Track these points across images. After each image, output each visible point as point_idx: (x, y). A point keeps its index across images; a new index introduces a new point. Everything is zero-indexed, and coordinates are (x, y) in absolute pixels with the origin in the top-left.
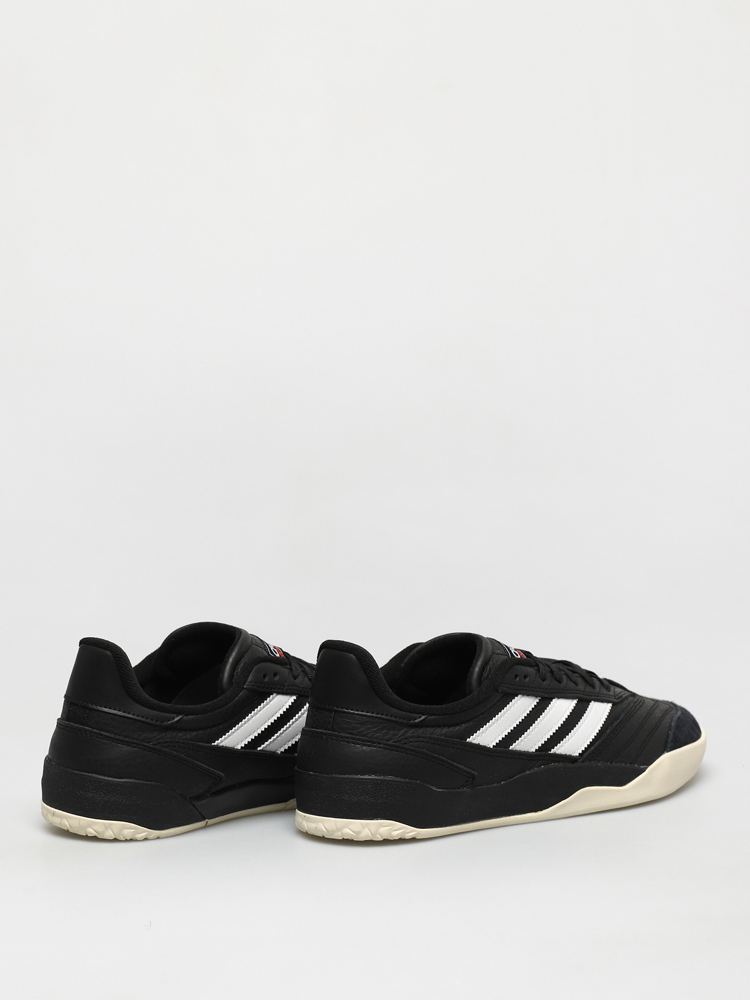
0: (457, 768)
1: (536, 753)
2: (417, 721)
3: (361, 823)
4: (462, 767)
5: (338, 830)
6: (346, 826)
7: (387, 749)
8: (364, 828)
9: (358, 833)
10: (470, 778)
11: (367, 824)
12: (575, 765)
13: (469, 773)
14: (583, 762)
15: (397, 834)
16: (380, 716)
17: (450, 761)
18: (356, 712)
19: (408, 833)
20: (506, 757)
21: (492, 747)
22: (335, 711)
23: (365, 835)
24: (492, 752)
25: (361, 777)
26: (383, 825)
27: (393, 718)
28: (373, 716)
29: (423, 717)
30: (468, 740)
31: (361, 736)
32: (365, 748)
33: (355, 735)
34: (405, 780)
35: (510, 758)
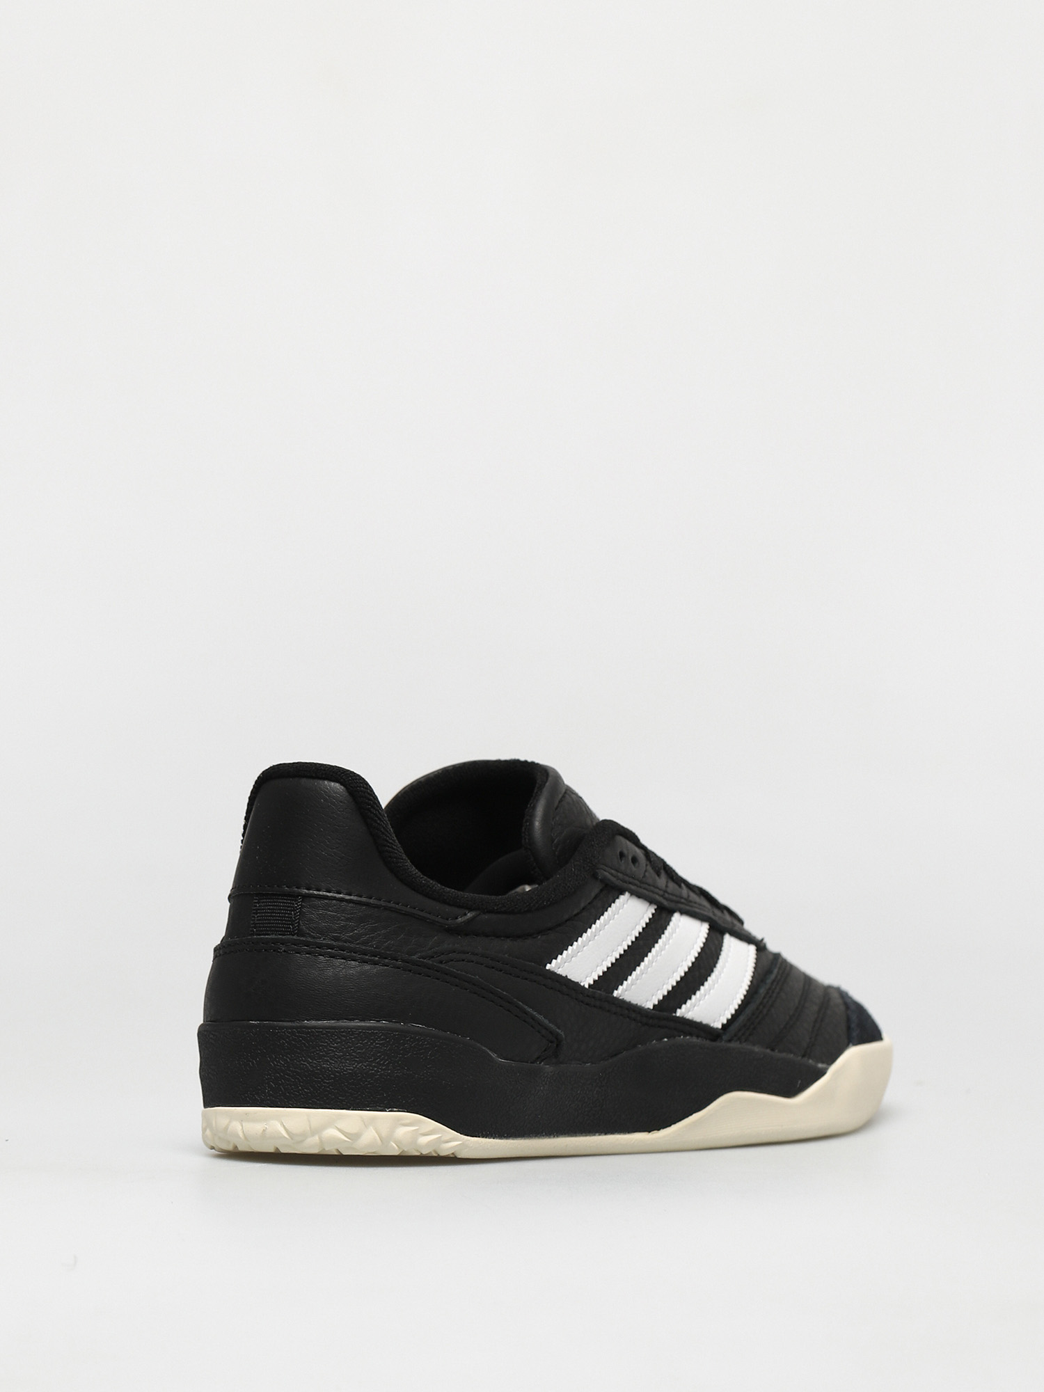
0: (533, 1018)
1: (654, 1012)
2: (460, 920)
3: (361, 1117)
4: (541, 1017)
5: (314, 1132)
6: (330, 1124)
7: (410, 971)
8: (366, 1126)
9: (355, 1137)
10: (552, 1042)
11: (374, 1119)
12: (717, 1044)
13: (551, 1032)
14: (730, 1041)
15: (429, 1142)
16: (393, 905)
17: (520, 1003)
18: (348, 897)
19: (447, 1142)
20: (609, 1011)
21: (587, 986)
22: (305, 897)
23: (368, 1141)
24: (588, 996)
25: (363, 1024)
26: (403, 1122)
27: (416, 912)
28: (381, 906)
29: (469, 915)
30: (548, 967)
31: (358, 944)
32: (367, 967)
33: (345, 941)
34: (441, 1033)
35: (615, 1013)
